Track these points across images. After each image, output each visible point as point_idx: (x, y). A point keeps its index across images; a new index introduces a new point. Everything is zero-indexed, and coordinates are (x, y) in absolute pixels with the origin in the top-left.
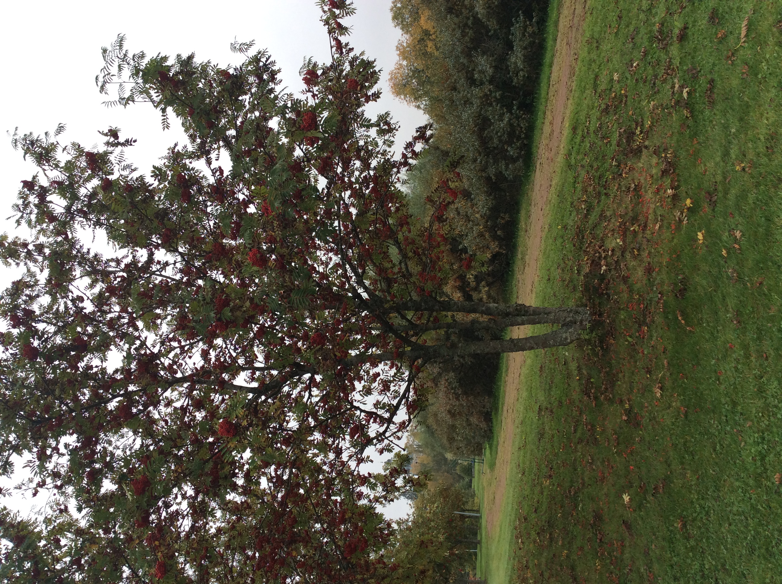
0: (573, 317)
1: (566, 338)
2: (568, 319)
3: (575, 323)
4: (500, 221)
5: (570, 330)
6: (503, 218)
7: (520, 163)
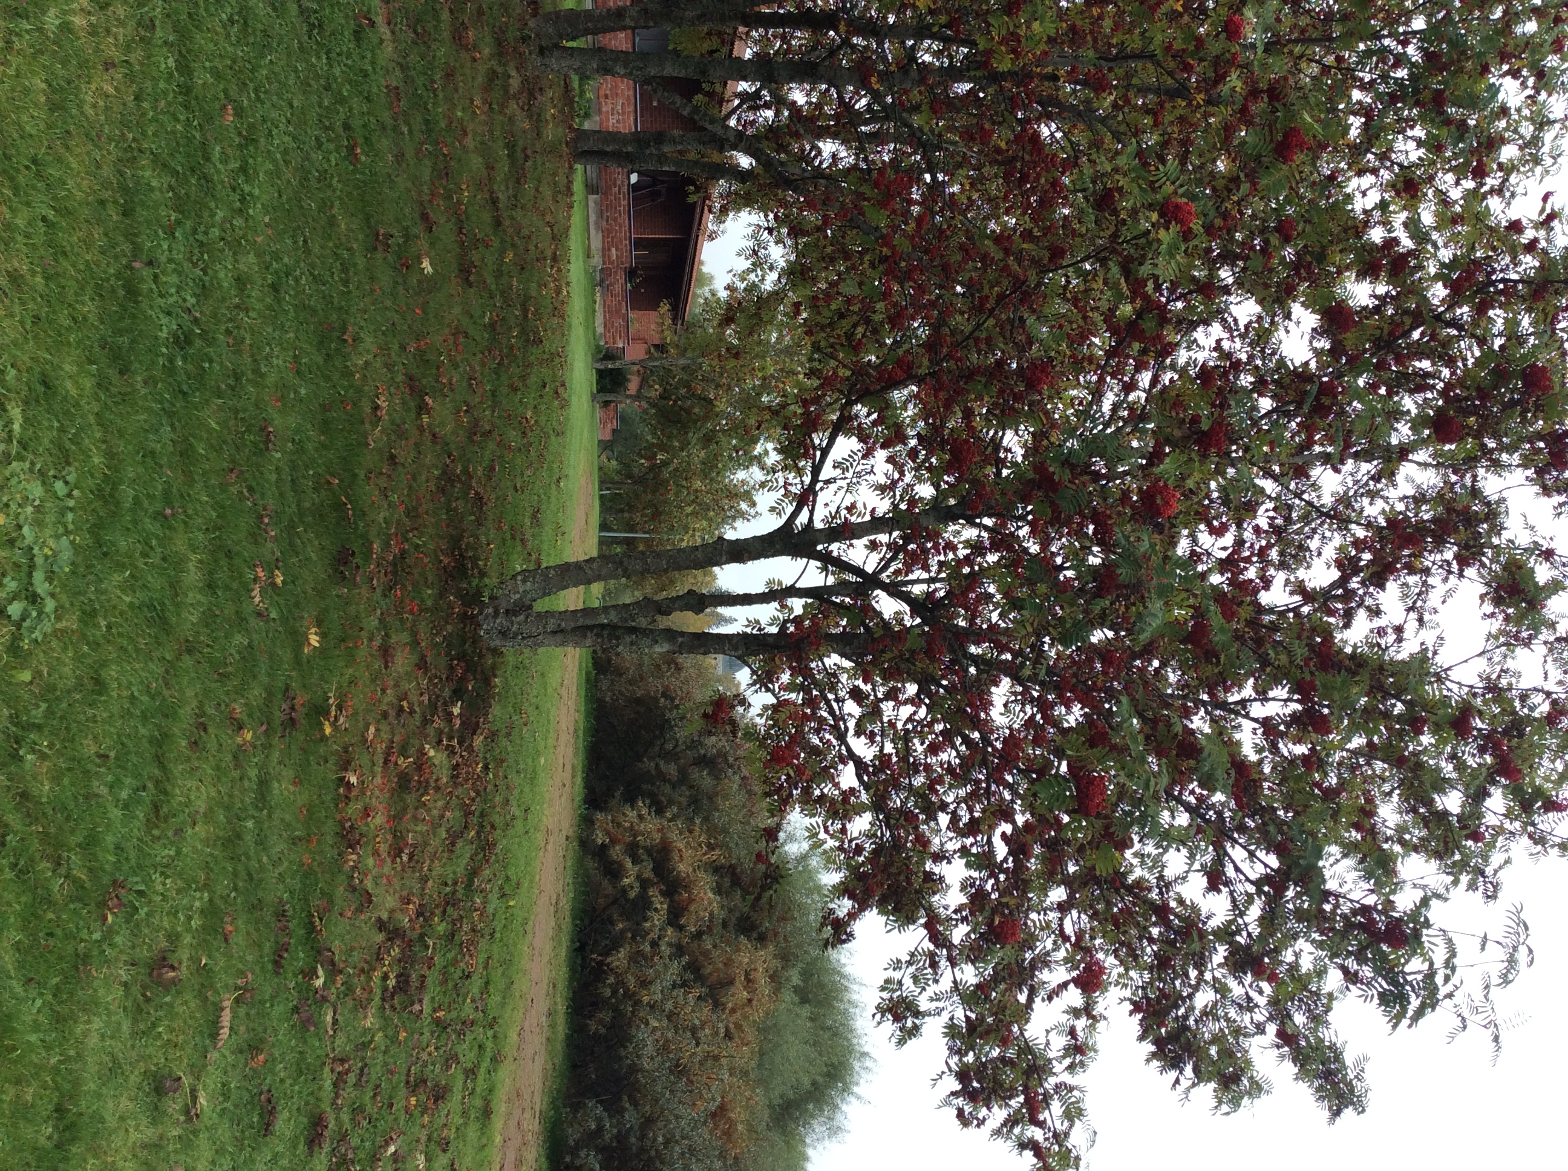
0: (512, 623)
1: (524, 581)
2: (522, 618)
3: (507, 611)
4: (606, 1016)
5: (518, 596)
6: (601, 1022)
7: (573, 1134)
